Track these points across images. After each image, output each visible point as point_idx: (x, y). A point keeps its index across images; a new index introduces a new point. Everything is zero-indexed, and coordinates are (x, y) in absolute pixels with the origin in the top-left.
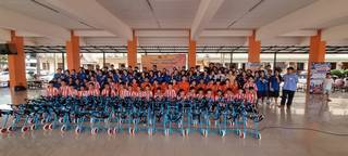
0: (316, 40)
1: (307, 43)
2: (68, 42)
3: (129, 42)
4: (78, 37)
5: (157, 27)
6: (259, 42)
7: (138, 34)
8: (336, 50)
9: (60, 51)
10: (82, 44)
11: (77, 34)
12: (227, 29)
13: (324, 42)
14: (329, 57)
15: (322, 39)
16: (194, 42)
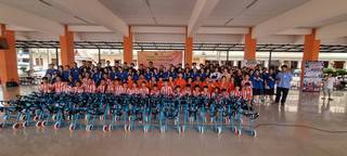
0: (311, 38)
1: (301, 42)
2: (61, 37)
3: (125, 38)
4: (72, 33)
5: (154, 23)
6: (255, 40)
7: (134, 30)
8: (329, 49)
9: (53, 47)
10: (76, 39)
11: (71, 29)
12: (224, 26)
13: (319, 41)
14: (323, 56)
15: (317, 38)
16: (191, 39)
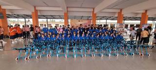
3: (65, 13)
9: (23, 17)
11: (37, 8)
13: (148, 16)
14: (149, 22)
15: (147, 14)
16: (96, 14)
